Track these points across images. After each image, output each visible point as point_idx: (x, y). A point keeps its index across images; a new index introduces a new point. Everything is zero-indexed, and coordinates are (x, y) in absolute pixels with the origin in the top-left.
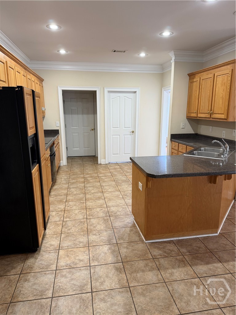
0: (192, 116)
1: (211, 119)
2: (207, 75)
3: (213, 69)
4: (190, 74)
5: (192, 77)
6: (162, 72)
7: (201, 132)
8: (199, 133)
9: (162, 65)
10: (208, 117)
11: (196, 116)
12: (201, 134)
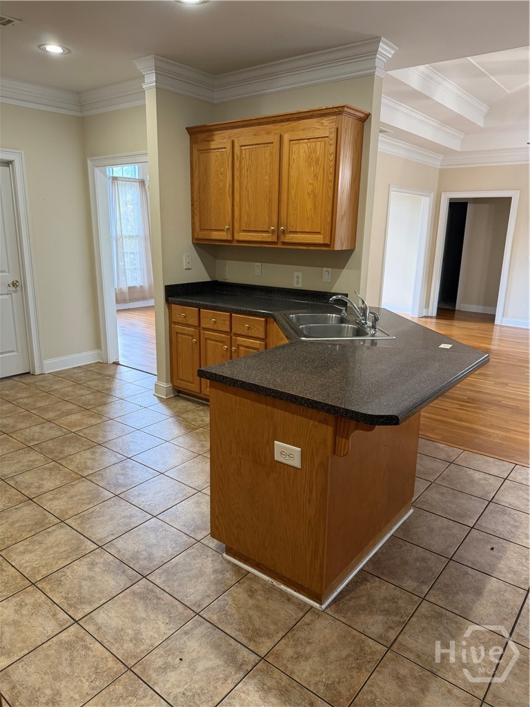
0: (214, 237)
1: (279, 246)
2: (255, 135)
3: (275, 122)
4: (195, 127)
5: (201, 136)
6: (80, 114)
7: (227, 278)
8: (220, 279)
9: (78, 93)
10: (270, 240)
11: (229, 238)
12: (228, 281)
